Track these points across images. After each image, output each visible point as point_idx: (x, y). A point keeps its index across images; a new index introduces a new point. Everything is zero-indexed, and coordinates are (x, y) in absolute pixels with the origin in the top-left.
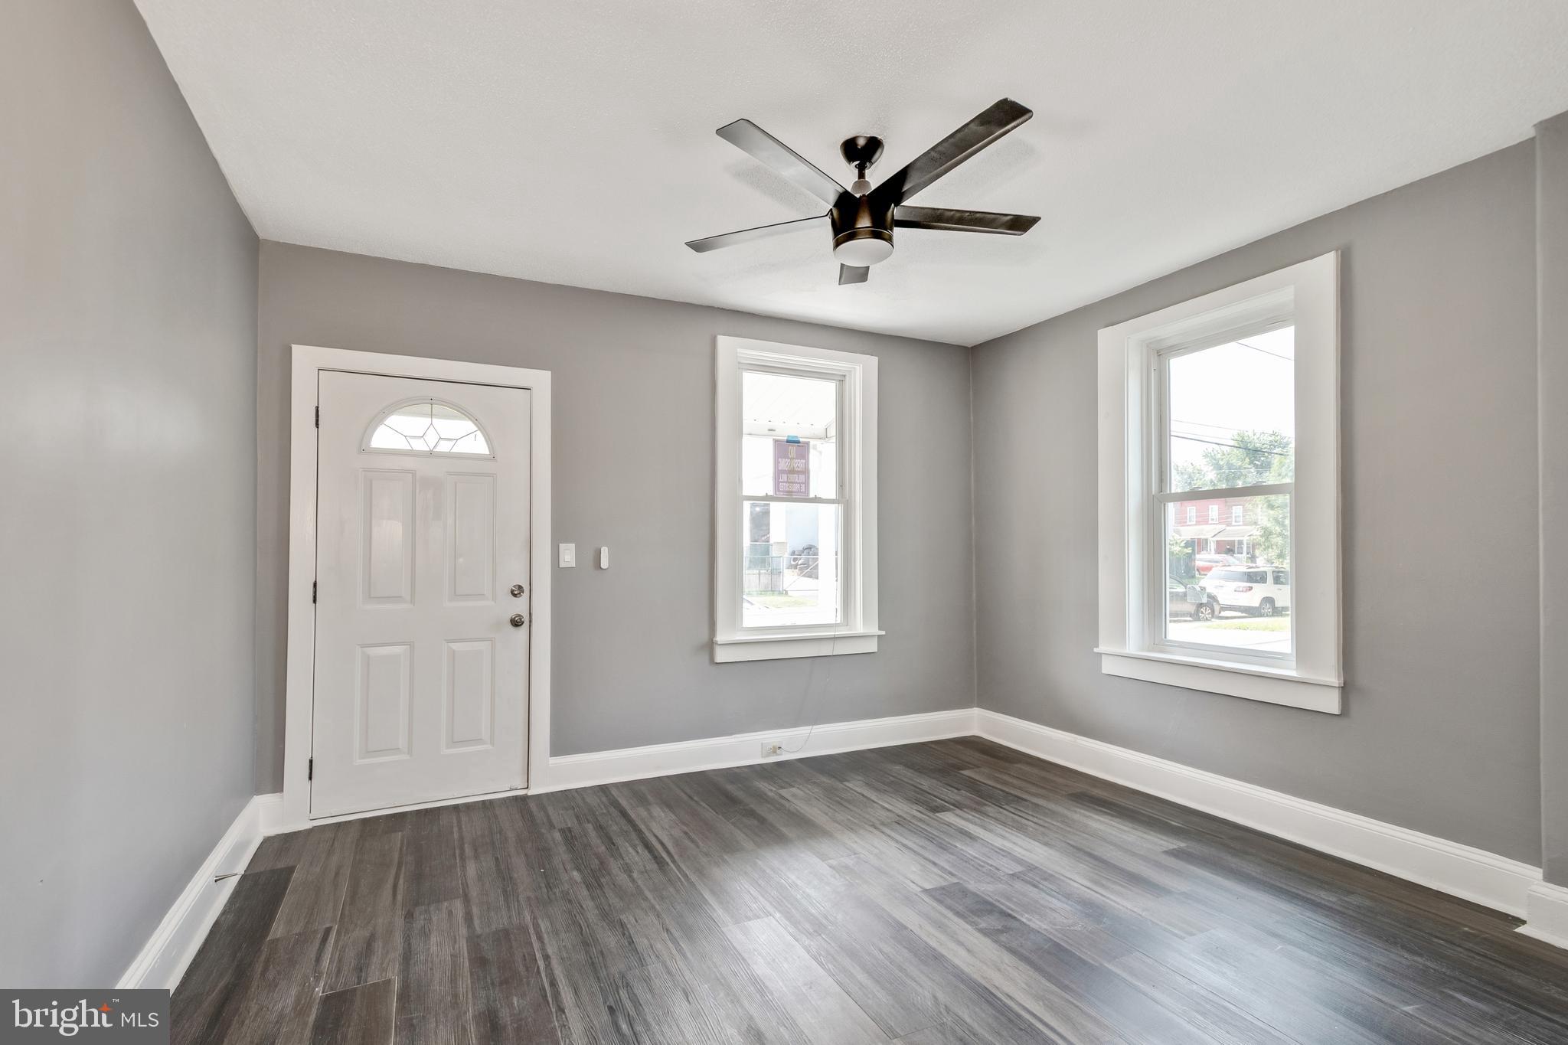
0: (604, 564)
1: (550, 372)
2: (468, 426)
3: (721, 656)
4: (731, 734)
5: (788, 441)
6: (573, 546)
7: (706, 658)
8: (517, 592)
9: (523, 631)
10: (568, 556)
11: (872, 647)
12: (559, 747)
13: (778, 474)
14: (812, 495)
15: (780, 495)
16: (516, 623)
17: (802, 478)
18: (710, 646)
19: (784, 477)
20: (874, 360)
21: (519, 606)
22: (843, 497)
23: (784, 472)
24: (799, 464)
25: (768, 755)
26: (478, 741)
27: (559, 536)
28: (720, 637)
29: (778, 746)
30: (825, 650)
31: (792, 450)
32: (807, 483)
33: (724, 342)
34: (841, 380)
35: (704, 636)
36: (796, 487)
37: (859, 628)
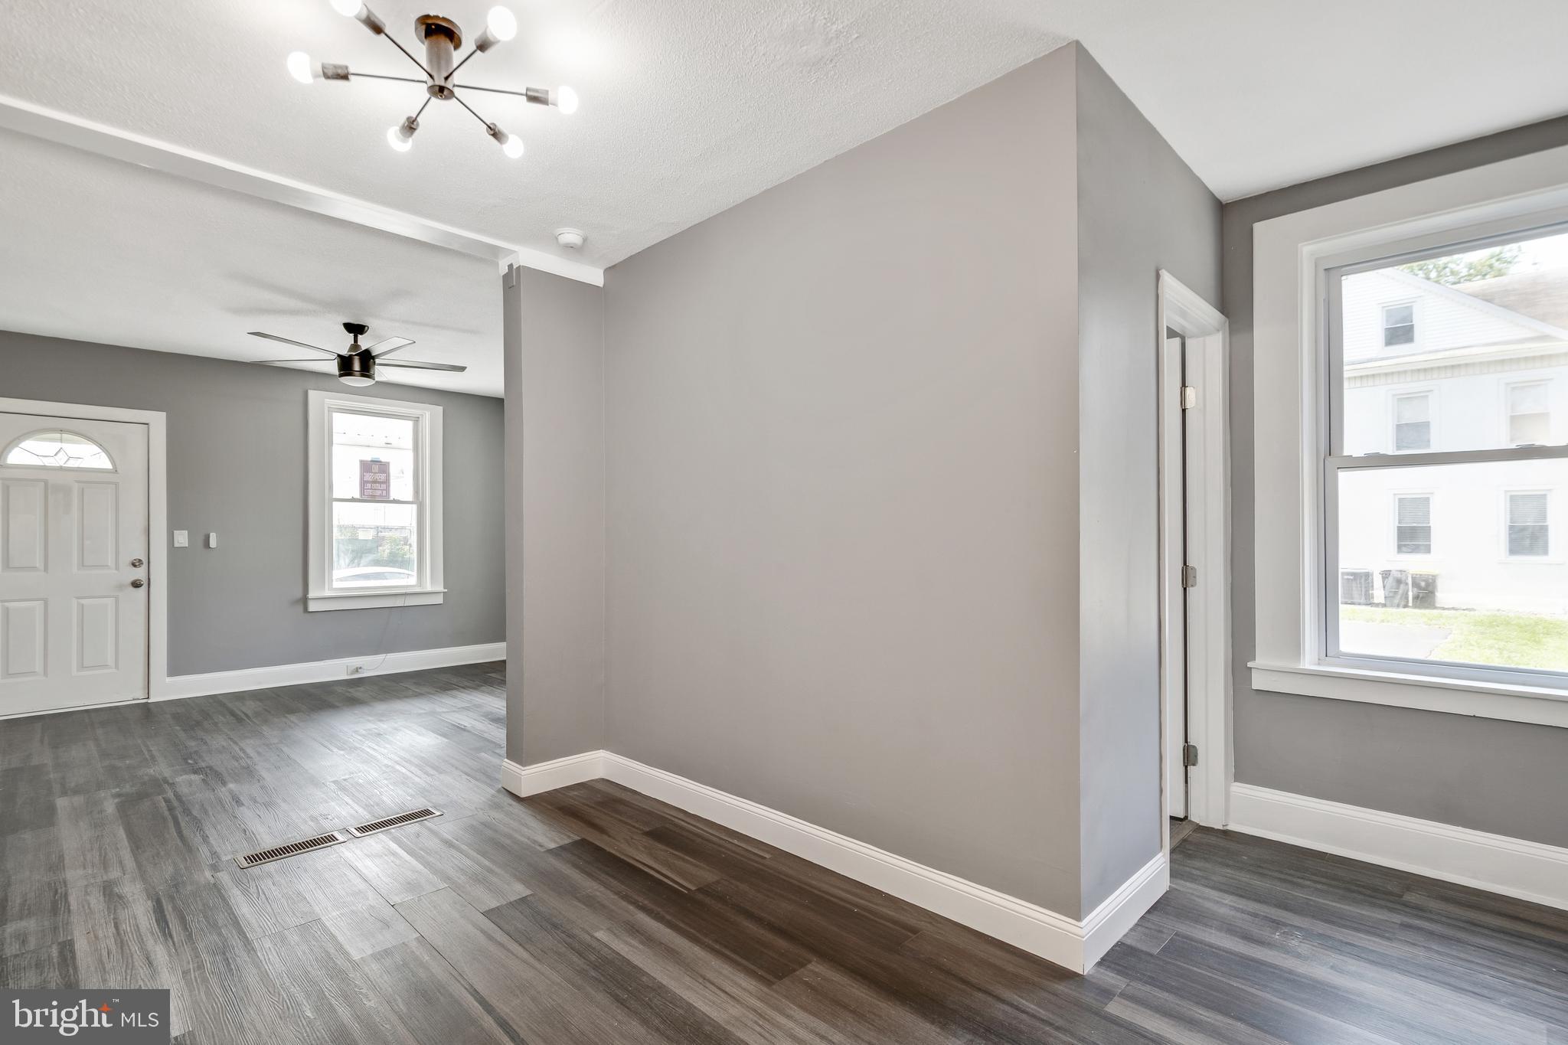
0: (213, 543)
1: (165, 413)
2: (95, 449)
3: (313, 607)
4: (322, 660)
5: (372, 461)
6: (186, 533)
7: (301, 608)
8: (136, 564)
9: (143, 590)
10: (182, 538)
11: (439, 600)
12: (174, 670)
13: (363, 483)
14: (391, 498)
15: (365, 498)
16: (136, 585)
17: (384, 486)
18: (305, 600)
19: (369, 486)
20: (440, 409)
21: (140, 574)
22: (418, 500)
23: (368, 482)
24: (382, 477)
25: (352, 674)
26: (106, 666)
27: (174, 524)
28: (311, 595)
29: (359, 666)
30: (399, 603)
31: (376, 468)
32: (388, 490)
33: (313, 395)
34: (416, 420)
35: (299, 594)
36: (378, 493)
37: (429, 588)
